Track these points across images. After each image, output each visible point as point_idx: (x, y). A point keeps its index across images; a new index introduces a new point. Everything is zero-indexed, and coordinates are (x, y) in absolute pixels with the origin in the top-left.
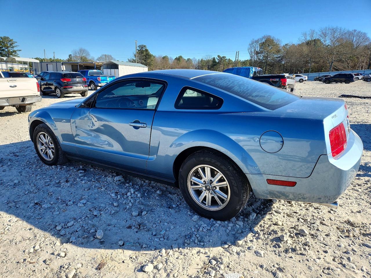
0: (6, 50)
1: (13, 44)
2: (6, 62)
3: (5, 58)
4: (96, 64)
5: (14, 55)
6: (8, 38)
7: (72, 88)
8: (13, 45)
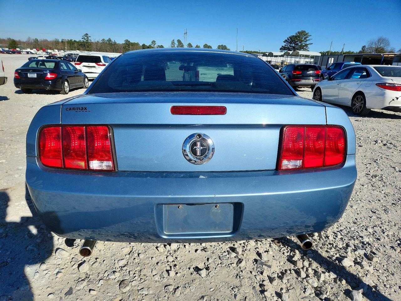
0: (300, 44)
1: (307, 37)
2: (292, 56)
3: (291, 52)
4: (385, 56)
5: (305, 49)
6: (304, 32)
7: (300, 81)
8: (307, 39)
